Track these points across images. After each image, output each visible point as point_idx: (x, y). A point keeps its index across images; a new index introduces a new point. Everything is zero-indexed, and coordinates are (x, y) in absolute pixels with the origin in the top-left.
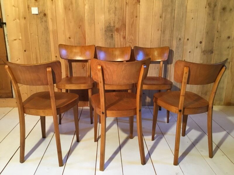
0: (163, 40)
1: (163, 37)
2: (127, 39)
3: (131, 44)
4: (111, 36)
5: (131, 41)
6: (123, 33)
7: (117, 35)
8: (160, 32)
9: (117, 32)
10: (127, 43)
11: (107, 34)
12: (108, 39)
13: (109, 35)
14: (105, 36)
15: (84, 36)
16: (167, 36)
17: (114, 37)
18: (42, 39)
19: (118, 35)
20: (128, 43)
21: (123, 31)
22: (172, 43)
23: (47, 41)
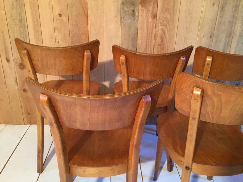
0: (220, 23)
1: (221, 17)
2: (159, 18)
3: (164, 27)
4: (132, 12)
5: (165, 22)
6: (154, 7)
7: (142, 11)
8: (216, 8)
9: (143, 6)
10: (158, 25)
11: (126, 9)
12: (126, 18)
13: (128, 12)
14: (122, 12)
15: (84, 11)
16: (228, 16)
17: (137, 14)
18: (12, 16)
19: (145, 12)
20: (160, 25)
21: (153, 4)
22: (233, 28)
23: (21, 21)
